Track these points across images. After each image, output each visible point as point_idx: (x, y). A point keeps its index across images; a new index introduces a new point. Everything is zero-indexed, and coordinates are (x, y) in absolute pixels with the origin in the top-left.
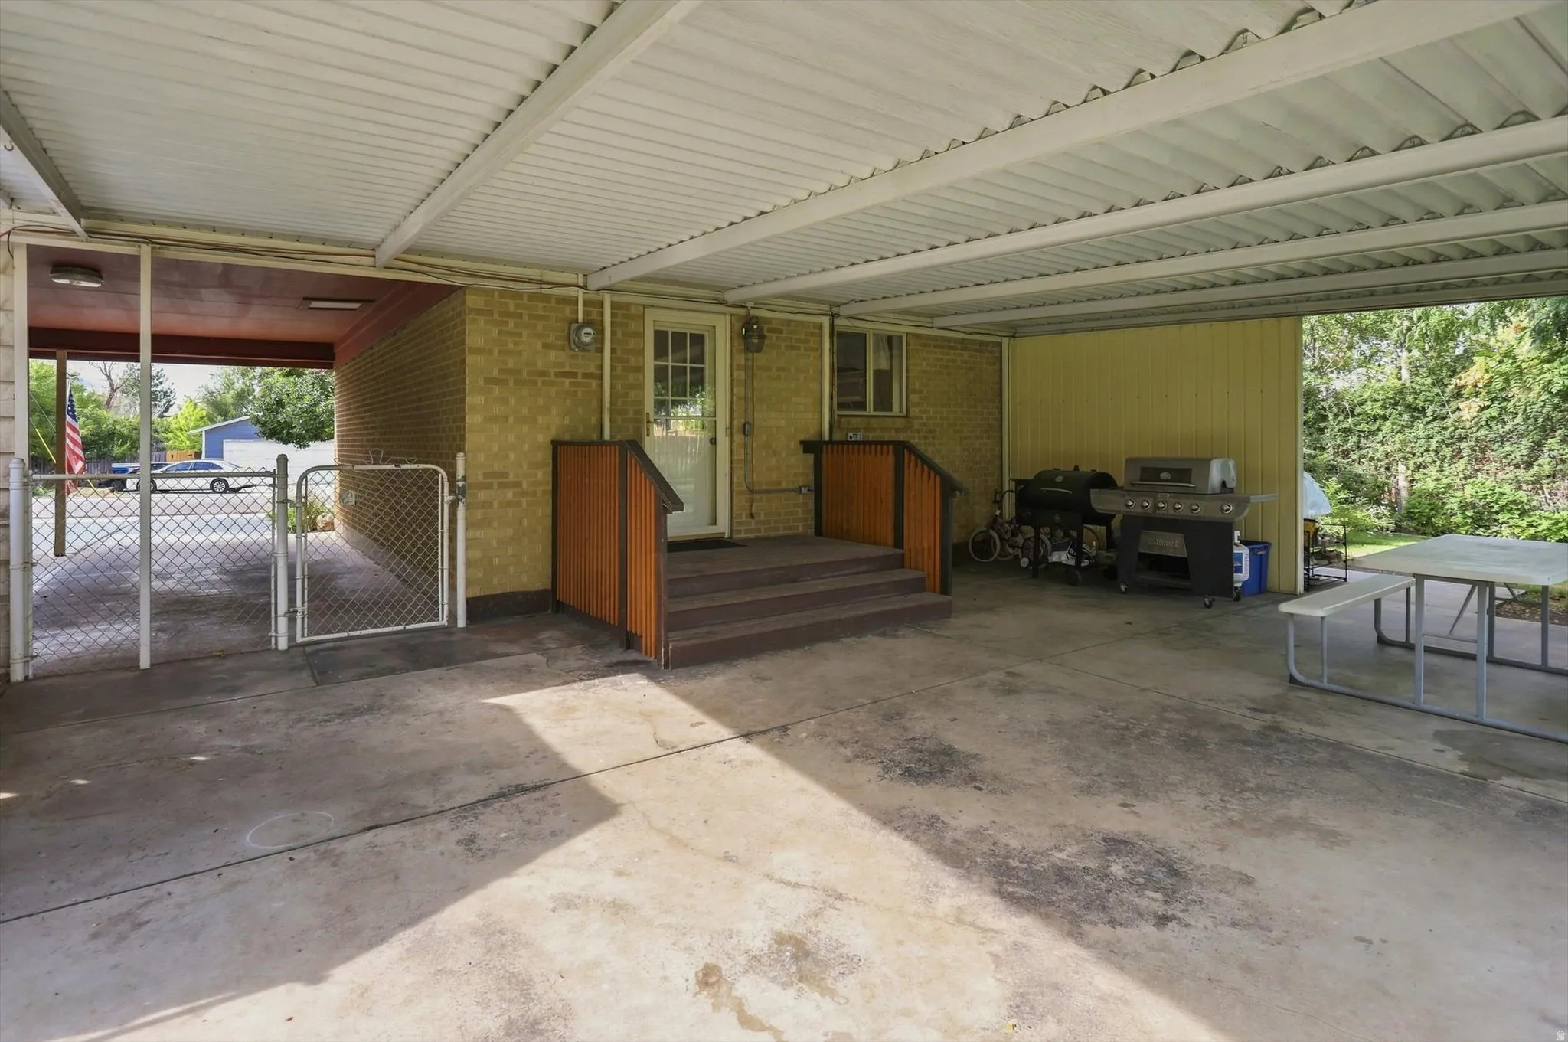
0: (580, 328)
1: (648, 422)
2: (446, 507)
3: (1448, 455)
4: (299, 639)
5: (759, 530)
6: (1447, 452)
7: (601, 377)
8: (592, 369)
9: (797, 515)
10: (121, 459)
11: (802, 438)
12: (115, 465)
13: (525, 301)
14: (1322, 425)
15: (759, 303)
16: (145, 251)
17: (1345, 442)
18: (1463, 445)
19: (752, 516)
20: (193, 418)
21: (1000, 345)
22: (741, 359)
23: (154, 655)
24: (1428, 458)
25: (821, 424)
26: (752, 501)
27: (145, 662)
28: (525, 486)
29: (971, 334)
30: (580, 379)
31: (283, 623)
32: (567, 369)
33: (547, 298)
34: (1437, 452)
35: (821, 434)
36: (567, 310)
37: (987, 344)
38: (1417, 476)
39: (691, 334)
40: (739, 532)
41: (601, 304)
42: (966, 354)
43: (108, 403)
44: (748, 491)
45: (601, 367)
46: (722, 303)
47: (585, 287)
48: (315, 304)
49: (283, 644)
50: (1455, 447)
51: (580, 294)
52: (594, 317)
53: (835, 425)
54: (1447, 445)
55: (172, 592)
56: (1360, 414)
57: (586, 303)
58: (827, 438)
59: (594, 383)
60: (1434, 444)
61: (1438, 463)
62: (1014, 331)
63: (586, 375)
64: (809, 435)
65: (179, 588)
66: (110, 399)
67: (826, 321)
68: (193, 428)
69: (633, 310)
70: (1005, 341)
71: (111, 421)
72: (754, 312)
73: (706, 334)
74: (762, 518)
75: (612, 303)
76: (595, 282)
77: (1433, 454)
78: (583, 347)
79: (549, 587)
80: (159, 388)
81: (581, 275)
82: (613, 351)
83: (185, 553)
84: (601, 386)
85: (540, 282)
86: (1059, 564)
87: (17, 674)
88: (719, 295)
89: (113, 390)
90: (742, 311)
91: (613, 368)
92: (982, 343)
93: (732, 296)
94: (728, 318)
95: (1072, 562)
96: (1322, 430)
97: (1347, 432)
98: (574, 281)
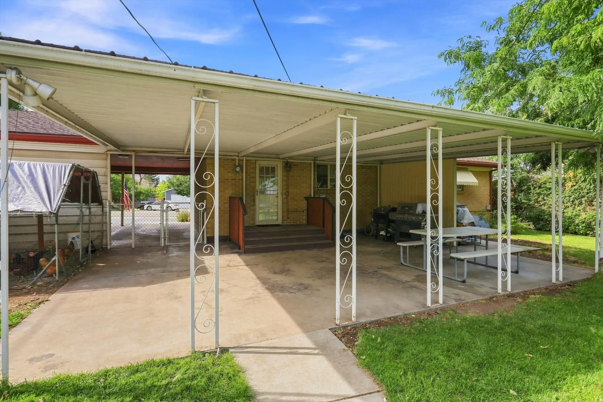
0: (236, 167)
1: (257, 192)
2: (201, 213)
3: (577, 203)
4: (166, 244)
5: (291, 222)
6: (577, 202)
7: (243, 180)
8: (241, 178)
9: (303, 218)
10: (143, 200)
11: (305, 196)
12: (142, 202)
13: (222, 160)
14: (530, 191)
15: (290, 158)
16: (133, 154)
17: (539, 197)
18: (583, 199)
19: (288, 218)
20: (164, 187)
21: (377, 167)
22: (285, 174)
23: (135, 245)
24: (569, 204)
25: (311, 193)
26: (288, 214)
27: (133, 247)
28: (222, 209)
29: (364, 164)
30: (237, 180)
31: (163, 240)
32: (233, 178)
33: (228, 159)
34: (573, 202)
35: (311, 195)
36: (234, 162)
37: (372, 166)
38: (565, 211)
39: (271, 167)
40: (284, 223)
41: (243, 160)
42: (364, 170)
43: (140, 183)
44: (287, 211)
45: (243, 177)
46: (279, 158)
47: (238, 156)
48: (180, 160)
49: (163, 245)
50: (580, 200)
51: (237, 158)
52: (241, 164)
53: (316, 192)
54: (577, 200)
55: (145, 234)
56: (544, 187)
57: (238, 160)
58: (312, 196)
59: (241, 181)
60: (571, 199)
61: (573, 206)
62: (382, 162)
63: (238, 179)
64: (307, 195)
65: (146, 233)
66: (140, 182)
67: (312, 162)
68: (164, 190)
69: (252, 162)
70: (378, 166)
71: (140, 189)
72: (289, 160)
73: (276, 167)
74: (292, 219)
75: (246, 160)
76: (240, 155)
77: (571, 203)
78: (238, 172)
79: (229, 235)
80: (155, 178)
81: (237, 153)
82: (246, 173)
83: (147, 225)
84: (243, 182)
85: (226, 155)
86: (382, 235)
87: (109, 248)
88: (278, 156)
89: (141, 179)
90: (286, 160)
91: (246, 177)
92: (370, 166)
93: (281, 156)
94: (282, 162)
95: (385, 234)
96: (529, 193)
97: (539, 194)
98: (235, 155)
